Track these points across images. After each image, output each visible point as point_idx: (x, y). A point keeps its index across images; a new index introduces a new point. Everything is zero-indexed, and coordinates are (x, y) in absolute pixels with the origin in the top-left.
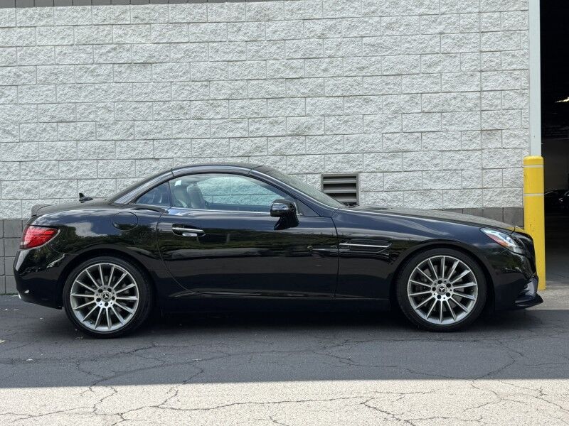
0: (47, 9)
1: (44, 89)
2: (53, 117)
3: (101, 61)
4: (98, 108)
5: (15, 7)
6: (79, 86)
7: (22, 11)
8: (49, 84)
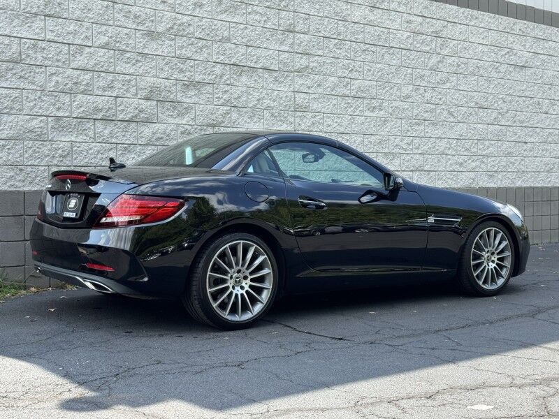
0: (475, 12)
1: (472, 79)
2: (477, 103)
3: (502, 61)
4: (499, 99)
5: (458, 6)
6: (490, 79)
7: (462, 10)
8: (474, 75)
